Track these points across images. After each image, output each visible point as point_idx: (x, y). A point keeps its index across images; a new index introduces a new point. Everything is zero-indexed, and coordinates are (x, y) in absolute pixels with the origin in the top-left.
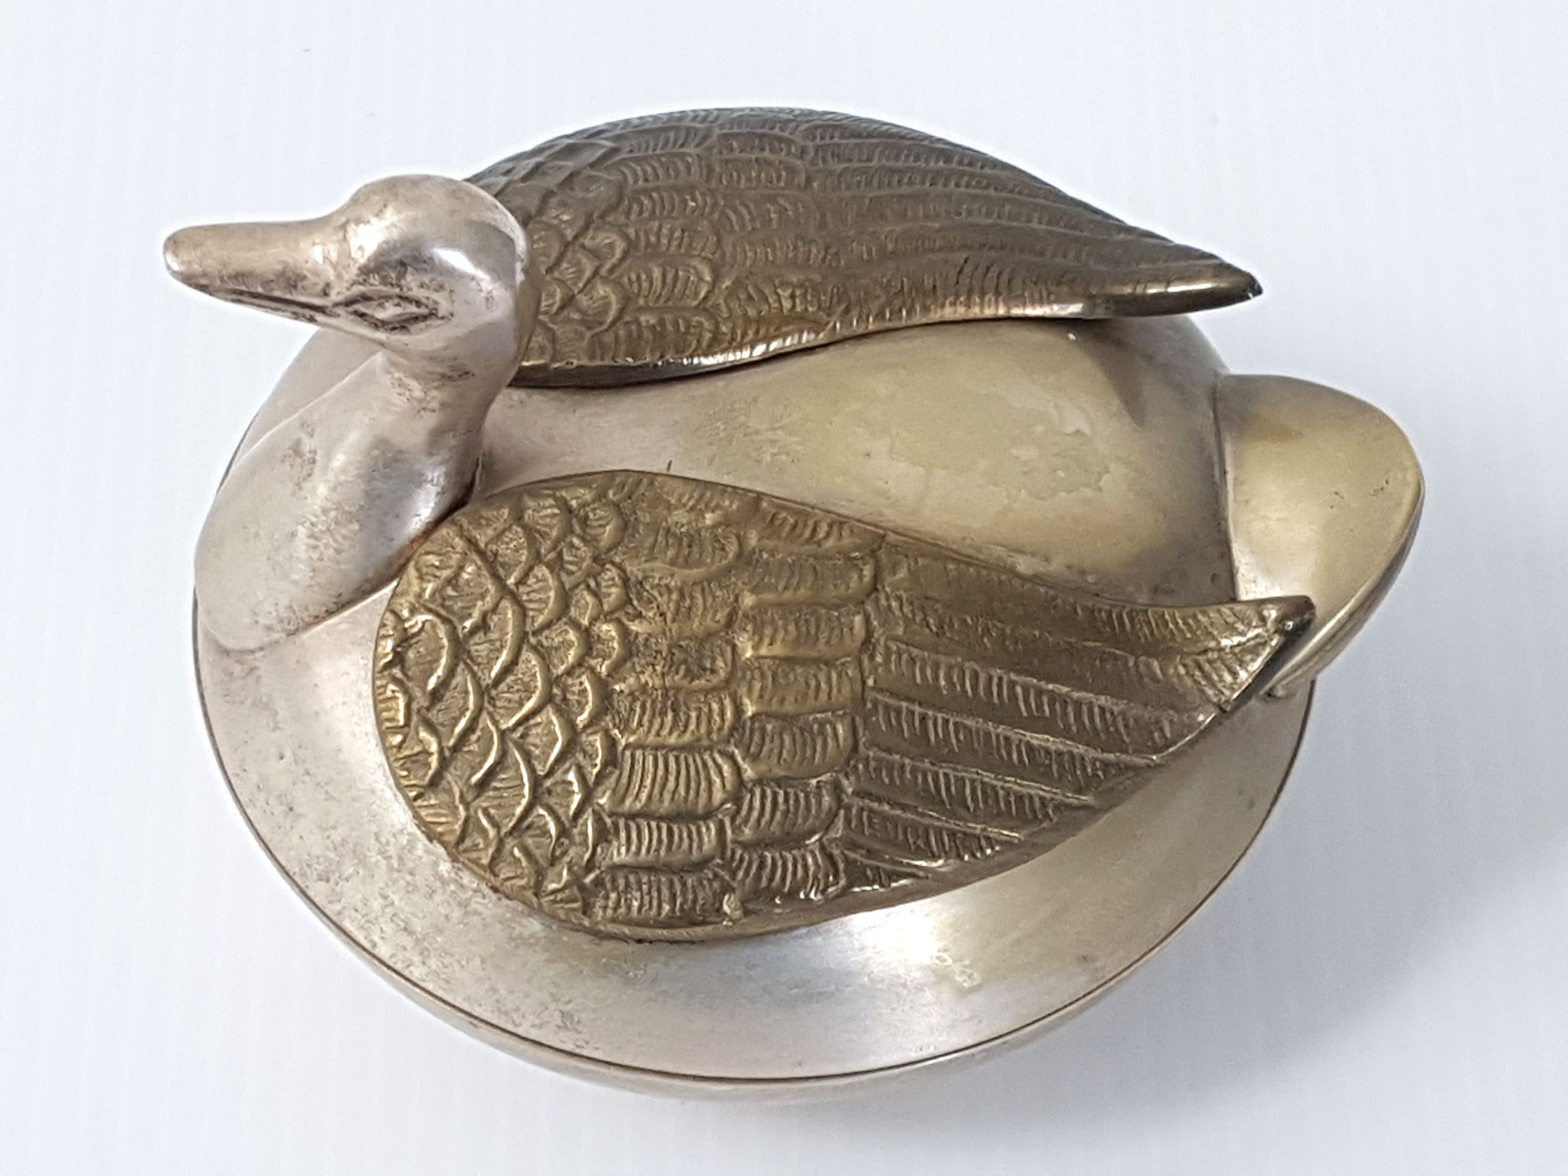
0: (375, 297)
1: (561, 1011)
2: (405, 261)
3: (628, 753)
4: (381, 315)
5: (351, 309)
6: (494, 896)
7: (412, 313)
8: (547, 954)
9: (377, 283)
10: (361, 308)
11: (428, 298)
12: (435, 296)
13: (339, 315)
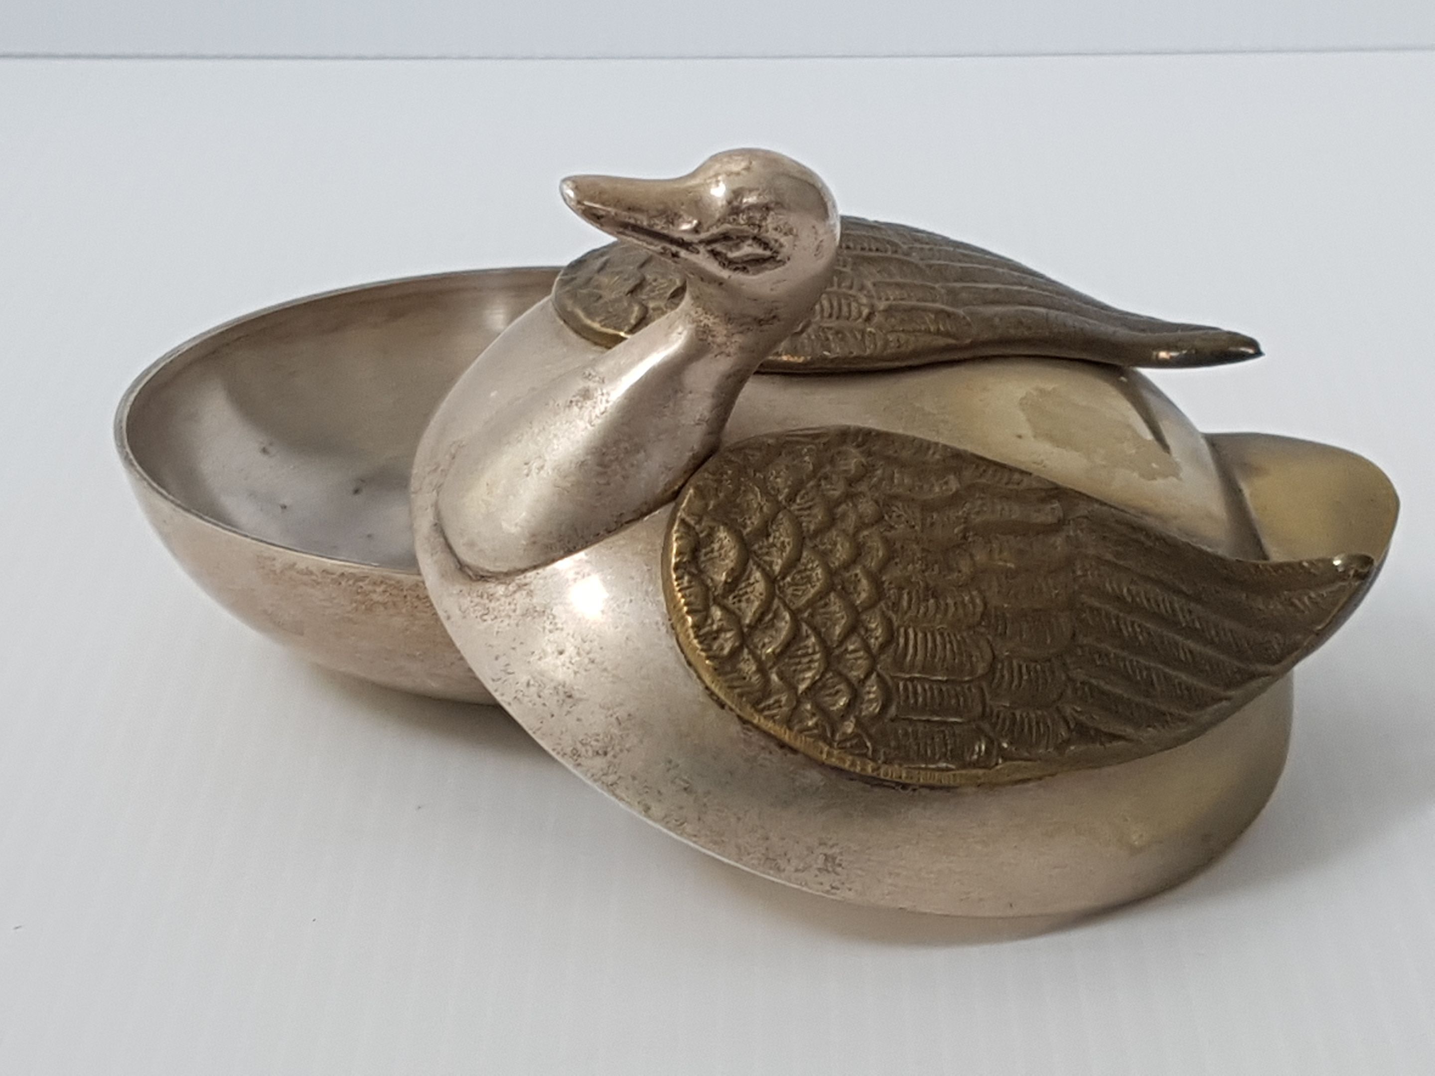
0: (734, 237)
1: (825, 855)
2: (769, 206)
3: (902, 630)
4: (733, 255)
5: (709, 248)
6: (780, 752)
7: (758, 255)
8: (823, 801)
9: (742, 222)
10: (718, 247)
11: (776, 241)
12: (783, 240)
13: (698, 252)
